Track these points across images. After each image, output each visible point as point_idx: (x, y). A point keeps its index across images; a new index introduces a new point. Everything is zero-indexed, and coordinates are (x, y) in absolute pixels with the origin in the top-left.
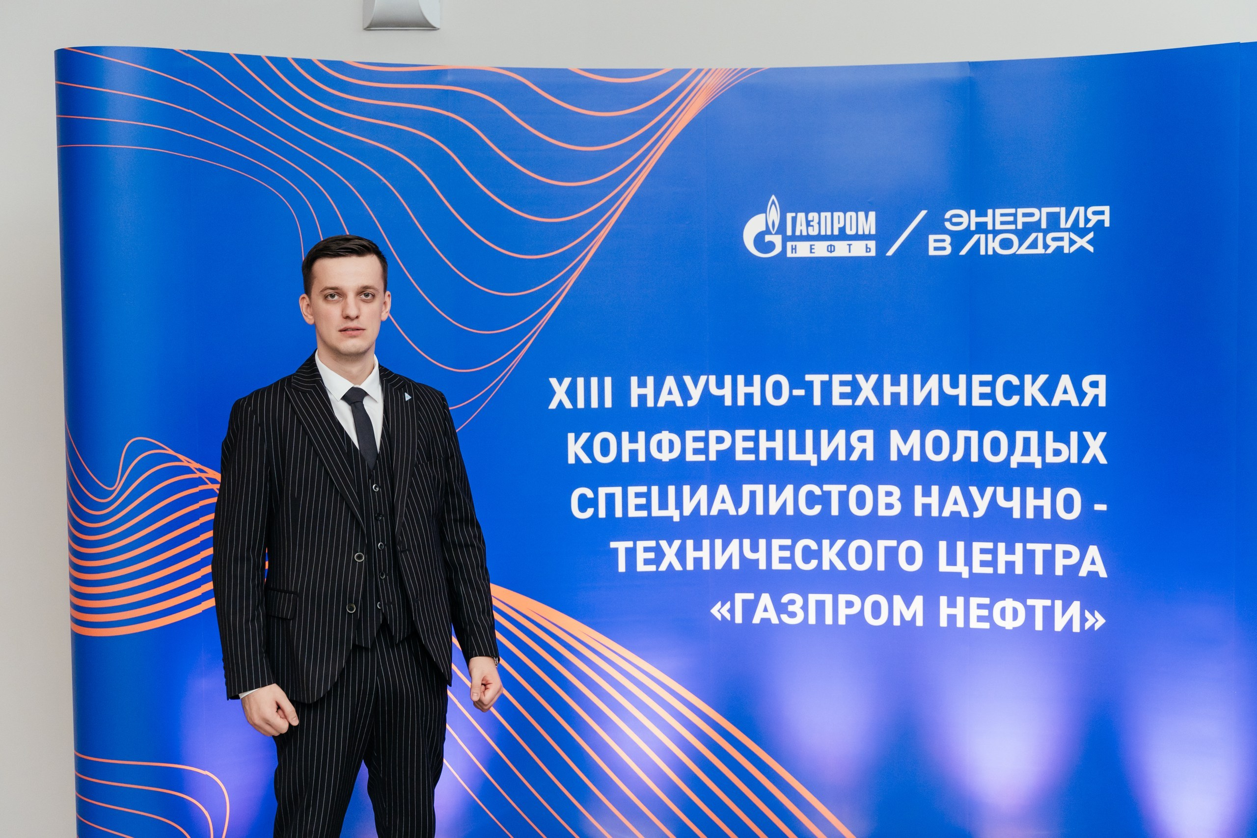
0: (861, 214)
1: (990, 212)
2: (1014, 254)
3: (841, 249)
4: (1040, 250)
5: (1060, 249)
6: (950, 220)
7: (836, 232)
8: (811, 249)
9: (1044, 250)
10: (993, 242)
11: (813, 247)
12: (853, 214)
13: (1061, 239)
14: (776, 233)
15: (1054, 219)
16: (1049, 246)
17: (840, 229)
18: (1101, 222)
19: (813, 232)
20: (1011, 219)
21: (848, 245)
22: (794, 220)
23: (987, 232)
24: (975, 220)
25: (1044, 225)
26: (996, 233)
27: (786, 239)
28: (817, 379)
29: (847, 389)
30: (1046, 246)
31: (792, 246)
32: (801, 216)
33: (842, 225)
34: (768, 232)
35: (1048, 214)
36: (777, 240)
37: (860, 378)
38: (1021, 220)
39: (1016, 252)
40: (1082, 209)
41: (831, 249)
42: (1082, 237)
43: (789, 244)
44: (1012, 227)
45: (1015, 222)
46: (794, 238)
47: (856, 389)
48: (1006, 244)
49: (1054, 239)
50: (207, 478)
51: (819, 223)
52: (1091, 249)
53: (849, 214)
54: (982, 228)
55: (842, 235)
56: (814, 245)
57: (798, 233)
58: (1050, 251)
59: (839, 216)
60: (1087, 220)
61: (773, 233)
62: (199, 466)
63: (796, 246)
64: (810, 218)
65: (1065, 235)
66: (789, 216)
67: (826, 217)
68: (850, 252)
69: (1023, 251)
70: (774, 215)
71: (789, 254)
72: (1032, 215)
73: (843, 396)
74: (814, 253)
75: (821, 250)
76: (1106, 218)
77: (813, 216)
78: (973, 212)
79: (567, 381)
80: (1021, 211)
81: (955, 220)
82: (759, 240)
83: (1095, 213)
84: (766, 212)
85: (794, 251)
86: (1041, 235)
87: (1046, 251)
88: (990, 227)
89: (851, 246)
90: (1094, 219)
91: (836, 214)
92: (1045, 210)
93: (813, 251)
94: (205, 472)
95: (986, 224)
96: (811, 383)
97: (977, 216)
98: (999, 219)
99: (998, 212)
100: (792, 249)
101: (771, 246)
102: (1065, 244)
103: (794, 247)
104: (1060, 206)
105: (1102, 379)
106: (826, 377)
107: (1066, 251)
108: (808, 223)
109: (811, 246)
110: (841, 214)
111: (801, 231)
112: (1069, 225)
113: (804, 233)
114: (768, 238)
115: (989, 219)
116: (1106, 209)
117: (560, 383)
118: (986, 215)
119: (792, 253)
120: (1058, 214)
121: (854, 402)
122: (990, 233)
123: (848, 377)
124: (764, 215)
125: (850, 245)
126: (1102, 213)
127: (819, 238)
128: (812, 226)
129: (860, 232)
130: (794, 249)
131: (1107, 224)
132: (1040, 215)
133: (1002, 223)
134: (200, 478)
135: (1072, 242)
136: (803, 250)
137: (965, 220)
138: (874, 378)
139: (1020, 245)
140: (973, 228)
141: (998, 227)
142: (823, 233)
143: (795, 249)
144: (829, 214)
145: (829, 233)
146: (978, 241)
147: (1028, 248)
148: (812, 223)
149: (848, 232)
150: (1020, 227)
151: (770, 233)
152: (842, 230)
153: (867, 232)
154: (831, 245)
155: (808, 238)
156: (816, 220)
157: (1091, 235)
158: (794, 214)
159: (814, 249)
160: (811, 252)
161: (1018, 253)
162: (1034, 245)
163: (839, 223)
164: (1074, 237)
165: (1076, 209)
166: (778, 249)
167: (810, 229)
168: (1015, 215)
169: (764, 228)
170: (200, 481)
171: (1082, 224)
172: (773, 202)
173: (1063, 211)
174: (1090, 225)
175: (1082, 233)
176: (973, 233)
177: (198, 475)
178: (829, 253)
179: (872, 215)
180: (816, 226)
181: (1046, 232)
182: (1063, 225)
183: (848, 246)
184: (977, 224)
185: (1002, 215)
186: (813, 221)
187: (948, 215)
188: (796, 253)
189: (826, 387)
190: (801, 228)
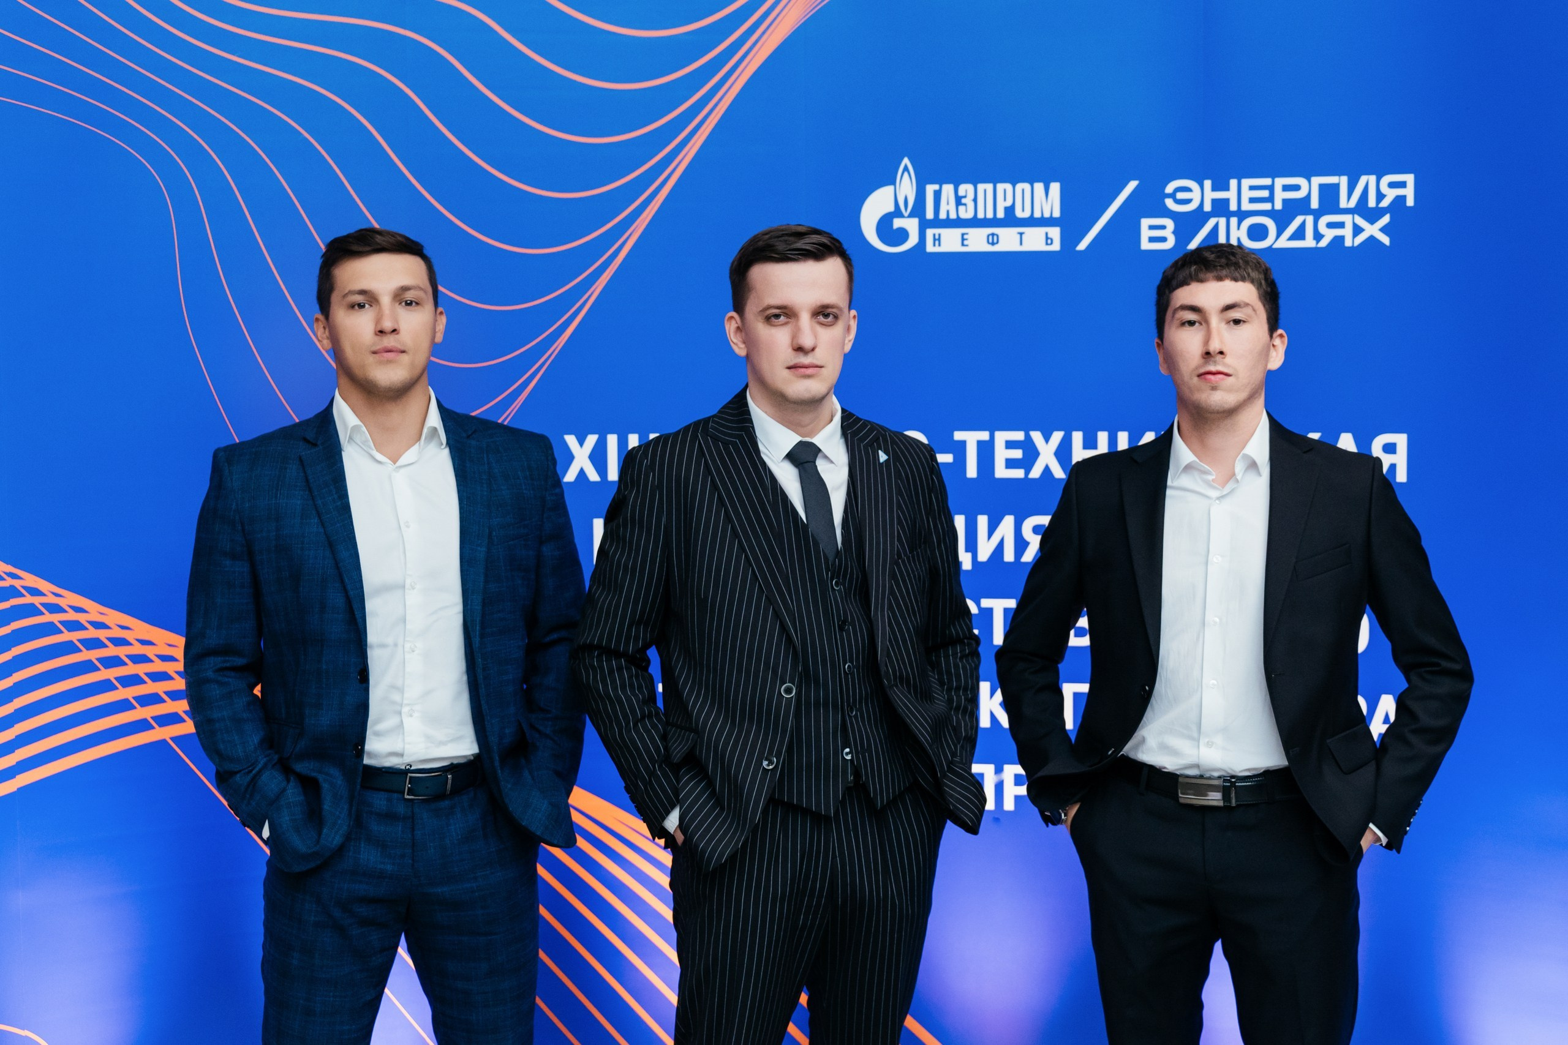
0: (1039, 187)
1: (1233, 183)
2: (1270, 248)
3: (1009, 240)
4: (1309, 242)
5: (1340, 240)
6: (1172, 196)
7: (1001, 214)
8: (963, 239)
9: (1315, 242)
10: (1238, 229)
11: (965, 237)
12: (1026, 186)
13: (1341, 225)
14: (911, 216)
15: (1329, 195)
16: (1323, 236)
17: (1006, 209)
18: (1401, 199)
19: (966, 213)
20: (1265, 194)
21: (1019, 233)
22: (937, 195)
23: (1228, 214)
24: (1210, 195)
25: (1315, 204)
26: (1242, 215)
27: (924, 225)
28: (971, 438)
29: (1017, 454)
30: (1318, 236)
31: (934, 235)
32: (948, 189)
33: (1009, 203)
34: (897, 213)
35: (1322, 187)
36: (911, 225)
37: (1037, 436)
38: (1280, 196)
39: (1273, 245)
40: (1372, 179)
41: (993, 240)
42: (1372, 222)
43: (930, 233)
44: (1267, 206)
45: (1271, 199)
46: (937, 223)
47: (1031, 454)
48: (1258, 232)
49: (1330, 225)
50: (23, 587)
51: (975, 200)
52: (1385, 240)
53: (1020, 186)
54: (1221, 208)
55: (1010, 219)
56: (967, 234)
57: (943, 215)
58: (1323, 243)
59: (1005, 190)
60: (1380, 196)
61: (906, 214)
62: (10, 569)
63: (939, 235)
64: (961, 193)
65: (1347, 219)
66: (930, 189)
67: (985, 191)
68: (1021, 244)
69: (1283, 243)
70: (907, 187)
71: (930, 248)
72: (1297, 188)
73: (1010, 464)
74: (967, 245)
75: (977, 241)
76: (1409, 193)
77: (966, 189)
78: (1208, 184)
79: (592, 440)
80: (1280, 182)
81: (1180, 196)
82: (885, 226)
83: (1392, 185)
84: (893, 183)
85: (937, 242)
86: (1310, 219)
87: (1317, 243)
88: (1233, 207)
89: (1023, 236)
90: (1391, 194)
91: (1000, 187)
92: (1316, 181)
93: (966, 242)
94: (20, 578)
95: (1227, 201)
96: (963, 444)
97: (1214, 189)
98: (1246, 194)
99: (1246, 183)
100: (935, 240)
101: (903, 235)
102: (1347, 232)
103: (937, 237)
104: (1340, 174)
105: (1401, 440)
106: (984, 436)
107: (1348, 243)
108: (959, 201)
109: (963, 235)
110: (1008, 187)
111: (948, 212)
112: (1353, 203)
113: (953, 216)
114: (897, 223)
115: (1231, 195)
116: (1409, 178)
117: (581, 442)
118: (1227, 189)
119: (934, 245)
120: (1336, 187)
121: (1027, 473)
122: (1234, 216)
123: (1019, 436)
124: (889, 189)
125: (1021, 234)
126: (1403, 185)
127: (975, 222)
128: (965, 205)
129: (1037, 215)
130: (937, 240)
131: (1410, 202)
132: (1310, 188)
133: (1252, 200)
134: (12, 587)
135: (1357, 230)
136: (950, 241)
137: (1195, 196)
138: (1057, 436)
139: (1279, 235)
140: (1208, 207)
141: (1246, 206)
142: (981, 215)
143: (939, 239)
144: (989, 187)
145: (990, 215)
146: (1216, 228)
147: (1291, 238)
148: (964, 201)
149: (1019, 214)
150: (1278, 206)
151: (901, 216)
152: (1010, 210)
153: (1047, 215)
154: (993, 235)
155: (959, 223)
156: (971, 195)
157: (1386, 219)
158: (937, 187)
159: (966, 239)
160: (963, 245)
161: (1275, 246)
162: (1299, 234)
163: (1005, 200)
164: (1360, 221)
165: (1363, 179)
166: (913, 240)
167: (961, 208)
168: (1271, 188)
169: (891, 208)
170: (13, 592)
171: (1372, 203)
172: (906, 169)
173: (1344, 181)
174: (1385, 203)
175: (1372, 216)
176: (1208, 216)
177: (9, 582)
178: (990, 246)
179: (1055, 188)
180: (971, 205)
181: (1317, 215)
182: (1343, 204)
183: (1019, 236)
184: (1214, 202)
185: (1252, 188)
186: (965, 197)
187: (1170, 189)
188: (939, 245)
189: (986, 451)
190: (948, 208)
